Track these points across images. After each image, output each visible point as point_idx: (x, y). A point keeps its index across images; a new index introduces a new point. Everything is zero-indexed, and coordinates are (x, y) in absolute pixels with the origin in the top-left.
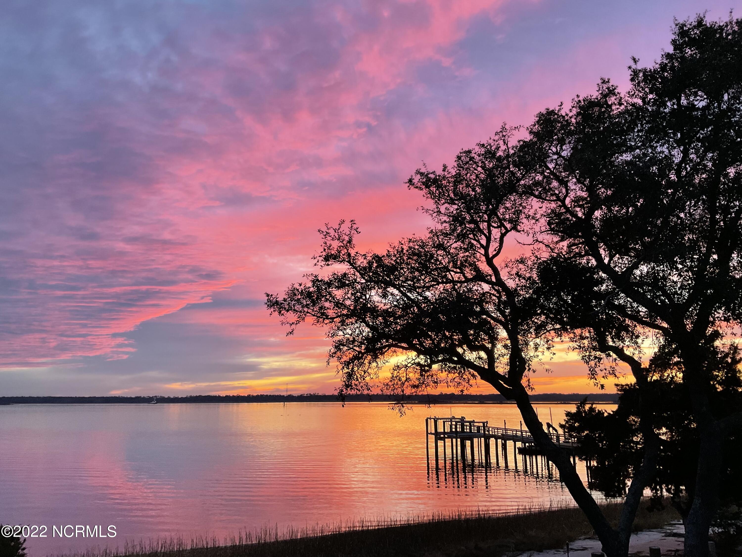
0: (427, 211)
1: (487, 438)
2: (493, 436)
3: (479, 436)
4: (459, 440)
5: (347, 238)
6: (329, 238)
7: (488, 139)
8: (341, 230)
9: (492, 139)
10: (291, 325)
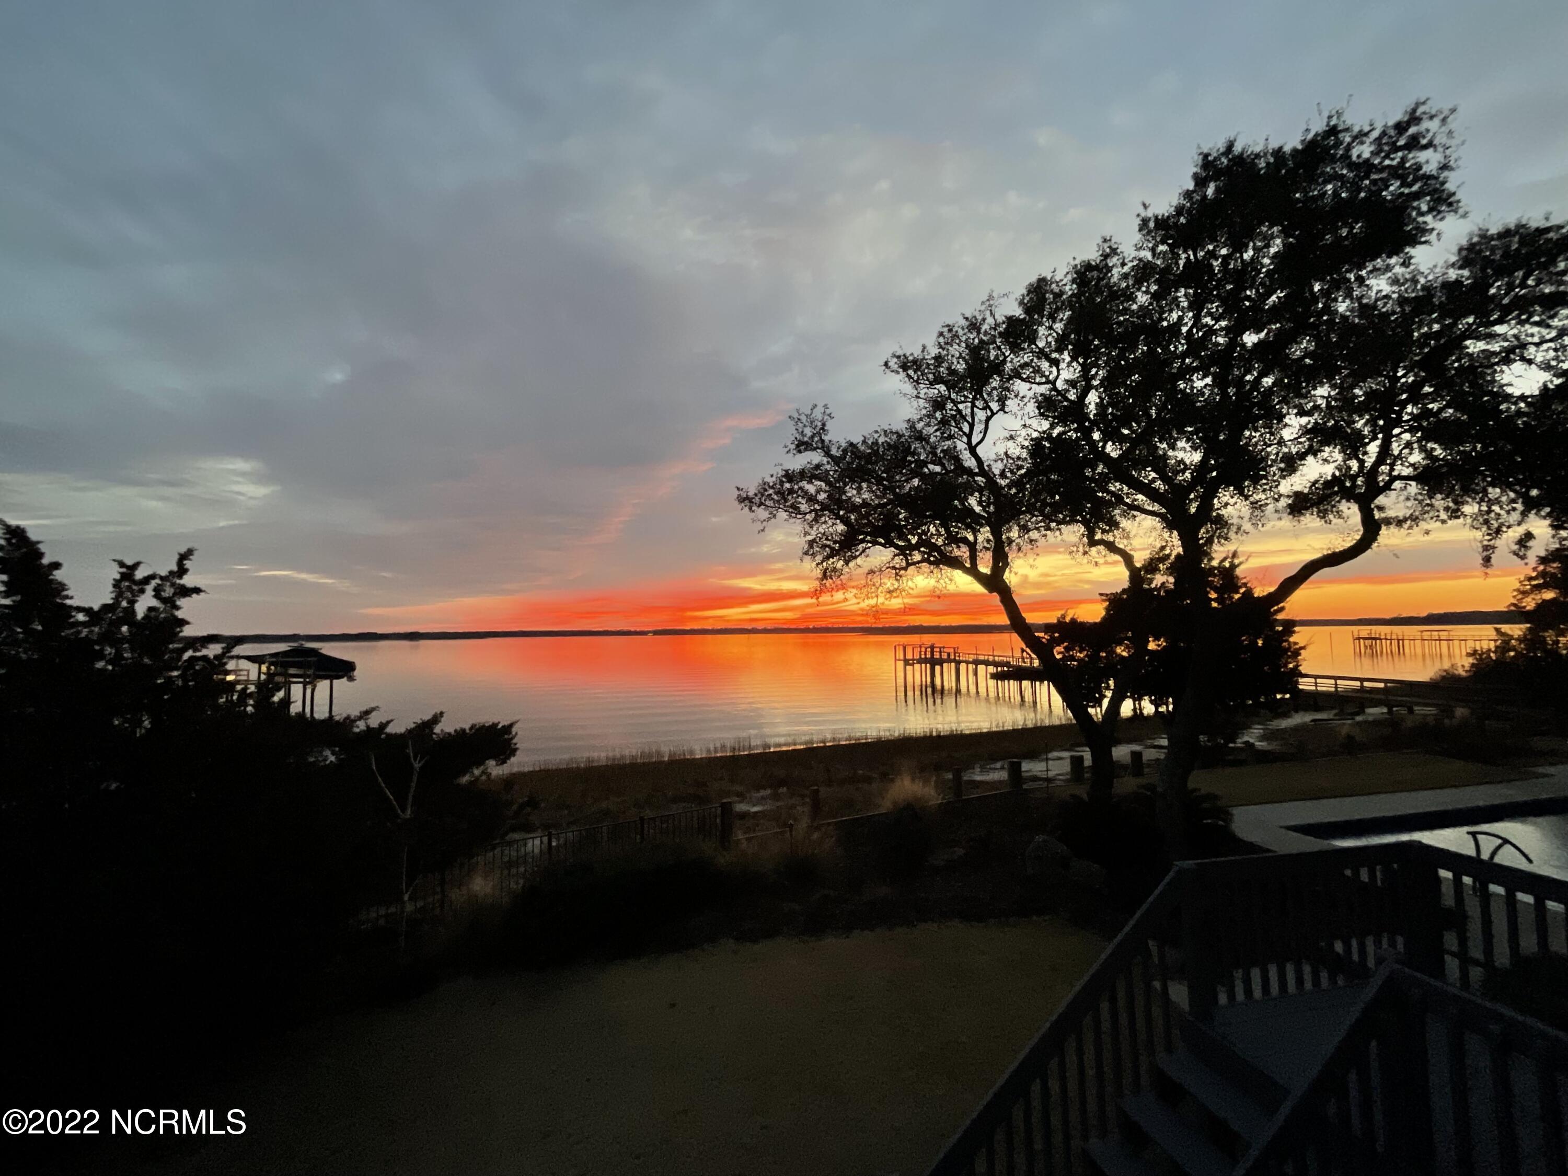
0: (905, 395)
1: (958, 663)
2: (963, 661)
3: (949, 661)
4: (928, 665)
5: (819, 424)
6: (800, 425)
7: (973, 311)
8: (813, 415)
9: (978, 310)
10: (762, 522)
